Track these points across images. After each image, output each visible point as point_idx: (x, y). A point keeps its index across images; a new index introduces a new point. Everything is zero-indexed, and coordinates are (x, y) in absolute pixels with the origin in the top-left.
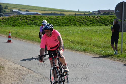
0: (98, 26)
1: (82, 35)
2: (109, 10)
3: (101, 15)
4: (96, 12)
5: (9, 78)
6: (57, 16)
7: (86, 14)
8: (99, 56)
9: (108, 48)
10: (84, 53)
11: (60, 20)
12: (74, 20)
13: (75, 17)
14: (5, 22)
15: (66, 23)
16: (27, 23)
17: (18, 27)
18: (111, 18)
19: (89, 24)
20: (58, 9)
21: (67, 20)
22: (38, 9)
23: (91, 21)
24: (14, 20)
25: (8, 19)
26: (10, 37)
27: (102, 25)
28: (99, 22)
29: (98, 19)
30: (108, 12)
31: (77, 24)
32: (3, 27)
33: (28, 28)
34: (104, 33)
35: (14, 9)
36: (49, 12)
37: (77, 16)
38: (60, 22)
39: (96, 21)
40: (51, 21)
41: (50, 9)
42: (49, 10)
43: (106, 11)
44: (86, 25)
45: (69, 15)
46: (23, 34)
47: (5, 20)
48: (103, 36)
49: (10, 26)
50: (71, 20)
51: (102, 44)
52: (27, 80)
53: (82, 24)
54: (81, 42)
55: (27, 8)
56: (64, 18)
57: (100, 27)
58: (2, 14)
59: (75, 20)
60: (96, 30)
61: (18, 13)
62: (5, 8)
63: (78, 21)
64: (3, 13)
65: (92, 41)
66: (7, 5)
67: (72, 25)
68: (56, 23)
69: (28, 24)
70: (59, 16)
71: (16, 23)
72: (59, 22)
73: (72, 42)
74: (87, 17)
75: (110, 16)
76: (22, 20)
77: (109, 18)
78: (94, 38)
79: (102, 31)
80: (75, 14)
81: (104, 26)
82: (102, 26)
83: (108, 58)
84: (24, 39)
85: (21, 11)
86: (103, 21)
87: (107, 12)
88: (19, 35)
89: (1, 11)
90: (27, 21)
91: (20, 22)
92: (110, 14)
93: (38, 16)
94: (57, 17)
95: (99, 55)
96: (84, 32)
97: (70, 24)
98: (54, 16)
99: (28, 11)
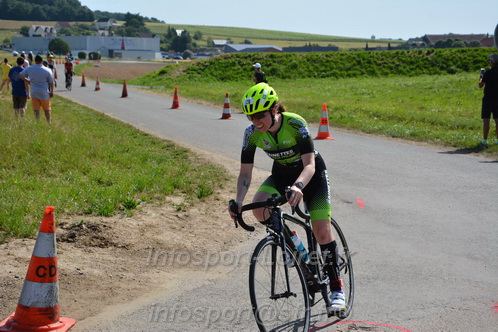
0: (430, 74)
1: (397, 98)
2: (451, 34)
3: (432, 46)
4: (417, 39)
6: (328, 53)
7: (392, 45)
8: (456, 149)
9: (472, 129)
10: (413, 143)
11: (336, 63)
12: (369, 62)
14: (203, 70)
15: (350, 69)
17: (234, 82)
18: (462, 56)
19: (408, 71)
21: (352, 63)
22: (272, 37)
23: (412, 63)
24: (224, 65)
25: (211, 63)
26: (228, 107)
27: (439, 71)
28: (433, 65)
29: (430, 59)
30: (449, 40)
31: (377, 71)
32: (200, 84)
34: (452, 92)
35: (217, 39)
36: (301, 44)
37: (375, 52)
38: (335, 66)
39: (425, 64)
40: (313, 65)
41: (304, 37)
42: (300, 38)
43: (444, 36)
44: (400, 73)
47: (204, 66)
48: (451, 101)
50: (362, 62)
51: (453, 119)
53: (388, 71)
54: (399, 116)
55: (247, 36)
56: (344, 57)
57: (437, 78)
58: (188, 51)
59: (372, 62)
60: (429, 86)
61: (227, 48)
62: (196, 38)
63: (380, 65)
64: (191, 50)
65: (426, 113)
66: (202, 31)
67: (365, 75)
68: (325, 71)
71: (228, 73)
73: (375, 116)
74: (403, 53)
75: (460, 49)
76: (242, 66)
77: (458, 54)
78: (430, 106)
79: (446, 87)
80: (365, 47)
82: (440, 74)
83: (480, 154)
85: (232, 43)
86: (443, 62)
87: (445, 41)
89: (188, 44)
91: (239, 69)
92: (453, 44)
93: (280, 54)
94: (327, 56)
95: (456, 147)
96: (398, 90)
97: (358, 72)
98: (320, 54)
99: (249, 43)
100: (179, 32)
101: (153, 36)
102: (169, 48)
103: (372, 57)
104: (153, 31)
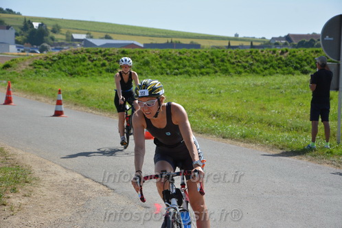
0: (284, 74)
1: (242, 98)
2: (314, 34)
3: (294, 46)
4: (280, 38)
5: (51, 206)
6: (181, 50)
7: (254, 44)
8: (281, 151)
9: (305, 131)
10: (242, 144)
11: (189, 60)
12: (223, 61)
13: (225, 53)
14: (51, 65)
15: (203, 67)
16: (104, 68)
17: (83, 78)
19: (262, 71)
20: (183, 33)
21: (206, 61)
22: (134, 33)
23: (266, 62)
24: (73, 60)
25: (60, 58)
26: (61, 104)
27: (293, 71)
28: (287, 65)
29: (283, 58)
30: (312, 40)
31: (230, 70)
32: (47, 79)
33: (107, 79)
34: (298, 93)
35: (77, 33)
36: (163, 41)
37: (230, 50)
38: (188, 64)
39: (279, 63)
40: (165, 63)
41: (166, 33)
42: (162, 34)
43: (307, 36)
44: (254, 71)
45: (213, 47)
46: (93, 95)
47: (52, 60)
48: (294, 102)
49: (63, 76)
50: (215, 60)
51: (290, 121)
52: (95, 213)
53: (242, 70)
54: (238, 116)
55: (108, 31)
56: (197, 55)
57: (287, 78)
58: (45, 45)
59: (226, 61)
60: (277, 86)
61: (85, 43)
62: (54, 31)
63: (233, 63)
64: (48, 44)
65: (265, 114)
66: (60, 24)
67: (219, 73)
68: (177, 69)
69: (107, 71)
70: (185, 50)
71: (77, 69)
72: (186, 66)
73: (214, 116)
74: (257, 52)
75: (314, 49)
76: (92, 61)
77: (312, 54)
78: (272, 106)
79: (294, 88)
80: (227, 45)
81: (298, 76)
82: (293, 74)
83: (303, 157)
84: (95, 109)
85: (91, 37)
86: (297, 63)
87: (308, 41)
88: (84, 99)
89: (45, 38)
90: (106, 62)
91: (89, 65)
92: (316, 44)
93: (133, 50)
94: (180, 53)
95: (282, 149)
96: (246, 89)
97: (212, 71)
98: (173, 51)
99: (109, 38)
100: (36, 25)
101: (8, 28)
102: (25, 41)
103: (226, 55)
104: (8, 23)
